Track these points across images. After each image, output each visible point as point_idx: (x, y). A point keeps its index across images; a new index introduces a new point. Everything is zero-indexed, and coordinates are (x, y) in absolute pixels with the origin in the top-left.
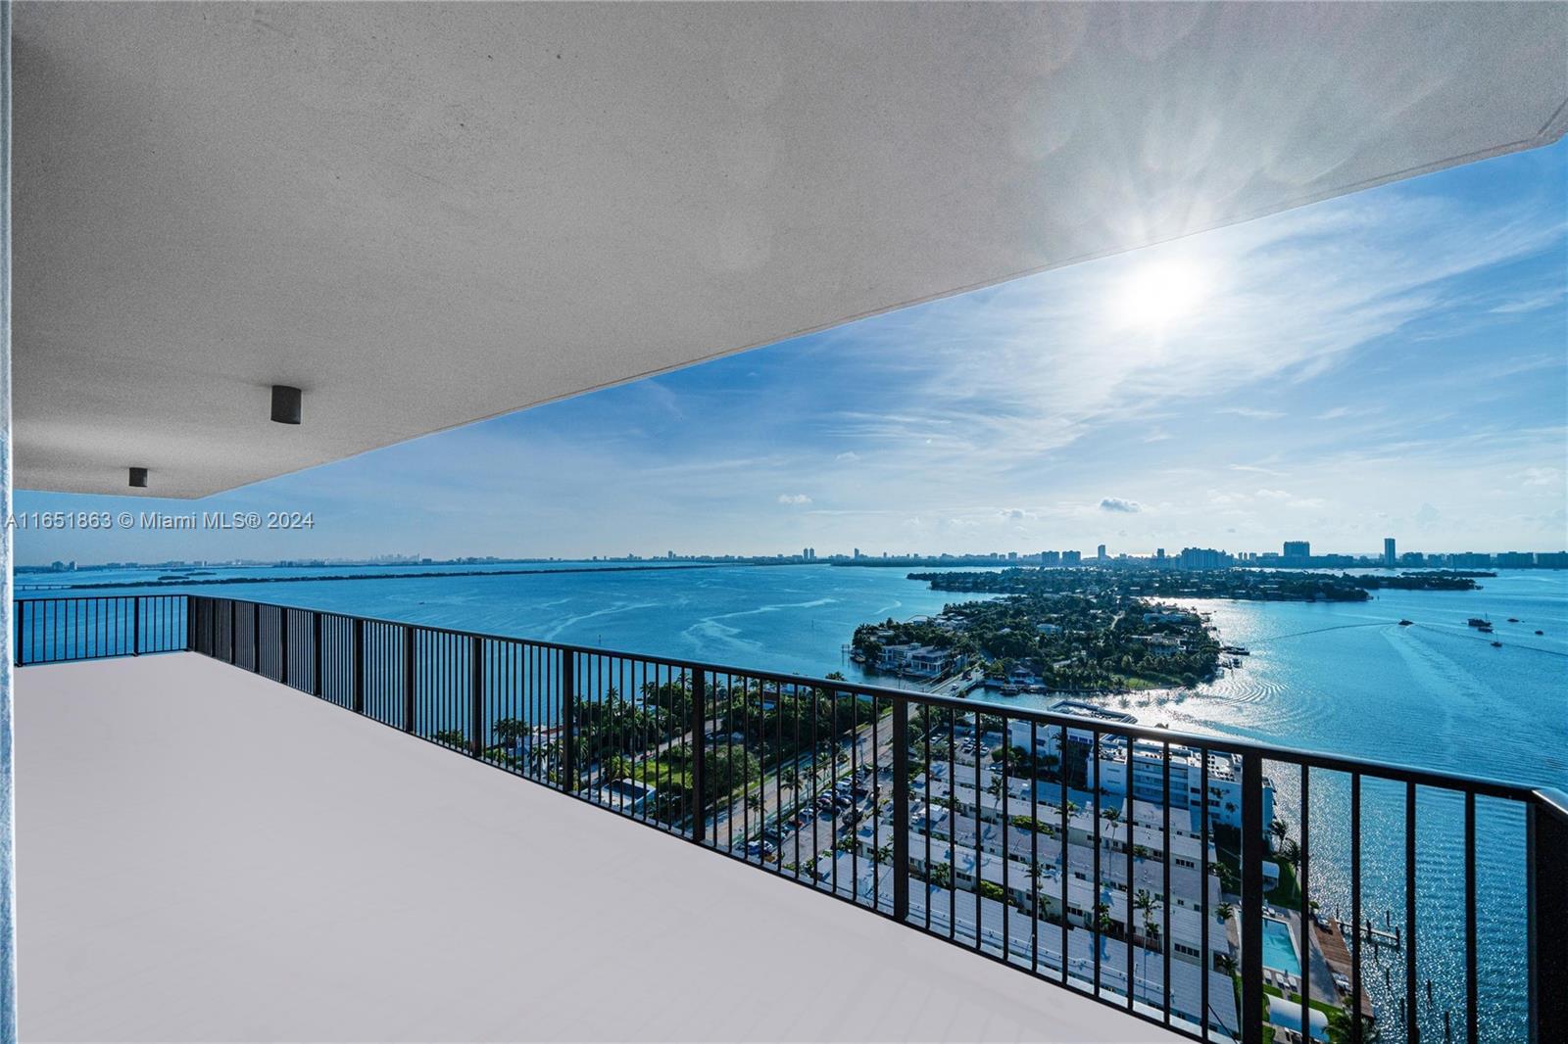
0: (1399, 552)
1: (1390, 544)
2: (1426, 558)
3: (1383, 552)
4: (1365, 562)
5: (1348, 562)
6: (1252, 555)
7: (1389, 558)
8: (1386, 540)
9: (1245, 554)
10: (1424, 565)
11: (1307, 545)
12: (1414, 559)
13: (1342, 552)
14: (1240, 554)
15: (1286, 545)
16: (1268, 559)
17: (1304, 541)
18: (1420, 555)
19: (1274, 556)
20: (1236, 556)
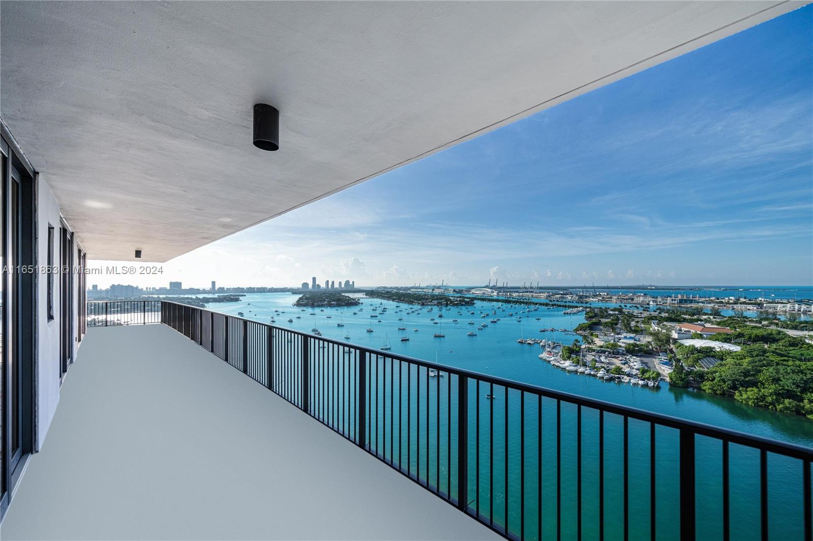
0: (217, 287)
1: (214, 283)
2: (225, 289)
3: (211, 287)
4: (204, 292)
5: (198, 291)
6: (153, 288)
7: (213, 290)
8: (212, 282)
9: (150, 288)
10: (225, 292)
11: (181, 283)
12: (221, 290)
13: (196, 287)
14: (147, 288)
15: (171, 283)
16: (162, 291)
17: (179, 281)
19: (165, 289)
20: (145, 289)
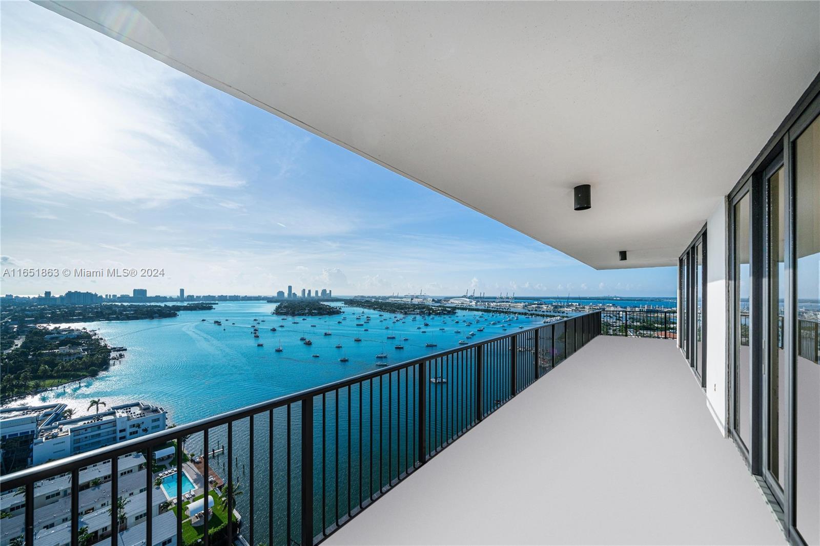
0: (186, 295)
1: (182, 291)
2: (195, 297)
3: (179, 295)
4: (172, 300)
5: (164, 299)
6: (114, 296)
7: (181, 298)
8: (181, 289)
9: (110, 295)
10: (195, 300)
11: (146, 291)
12: (191, 298)
13: (162, 295)
14: (107, 295)
15: (135, 290)
16: (124, 298)
17: (144, 289)
18: (193, 296)
19: (127, 296)
20: (104, 297)
